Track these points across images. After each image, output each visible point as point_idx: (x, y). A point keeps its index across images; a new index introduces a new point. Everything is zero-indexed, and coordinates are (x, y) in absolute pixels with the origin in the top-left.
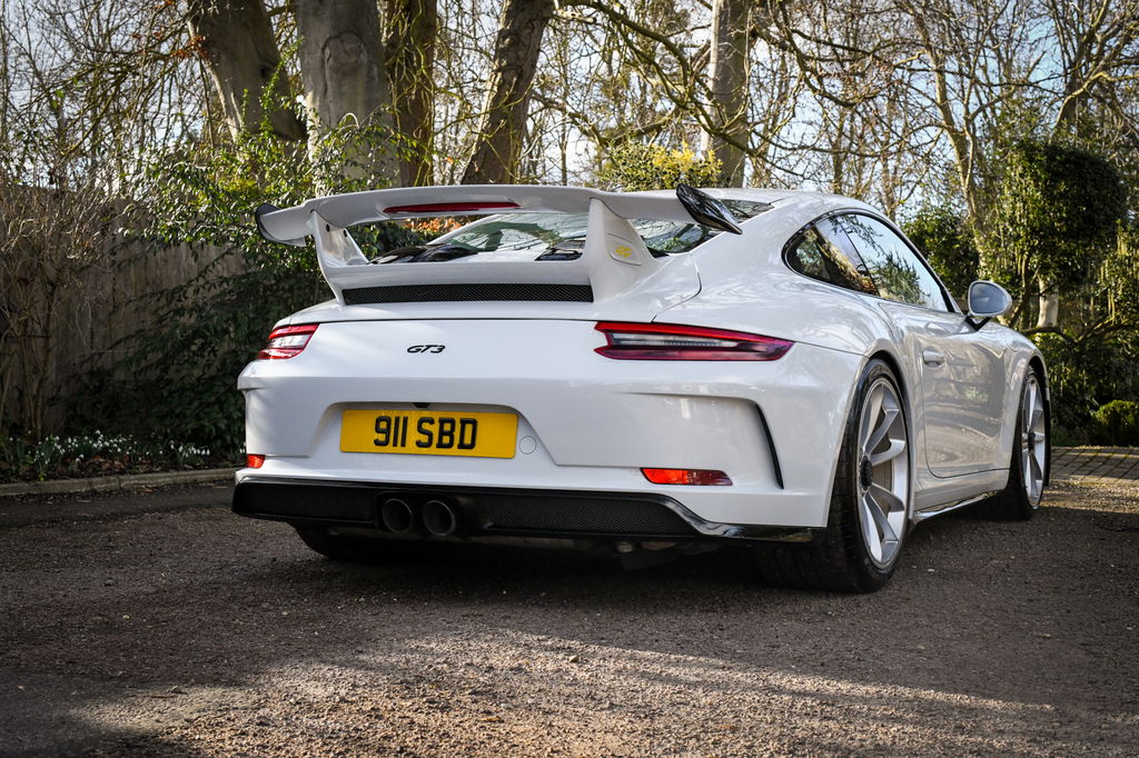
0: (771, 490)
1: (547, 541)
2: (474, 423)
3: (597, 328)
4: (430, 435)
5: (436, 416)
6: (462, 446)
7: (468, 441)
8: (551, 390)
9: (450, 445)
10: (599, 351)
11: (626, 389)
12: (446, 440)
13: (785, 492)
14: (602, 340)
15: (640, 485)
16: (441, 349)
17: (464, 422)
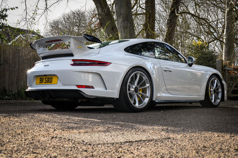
0: (105, 90)
1: (65, 99)
2: (52, 78)
3: (72, 61)
4: (46, 81)
5: (47, 77)
6: (50, 82)
7: (51, 81)
8: (64, 72)
9: (48, 82)
10: (71, 65)
11: (74, 71)
12: (48, 81)
13: (107, 91)
14: (72, 63)
15: (76, 88)
16: (48, 65)
17: (51, 78)
